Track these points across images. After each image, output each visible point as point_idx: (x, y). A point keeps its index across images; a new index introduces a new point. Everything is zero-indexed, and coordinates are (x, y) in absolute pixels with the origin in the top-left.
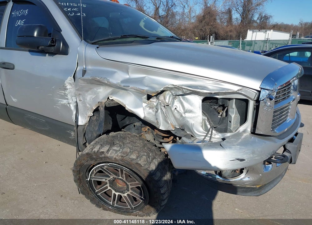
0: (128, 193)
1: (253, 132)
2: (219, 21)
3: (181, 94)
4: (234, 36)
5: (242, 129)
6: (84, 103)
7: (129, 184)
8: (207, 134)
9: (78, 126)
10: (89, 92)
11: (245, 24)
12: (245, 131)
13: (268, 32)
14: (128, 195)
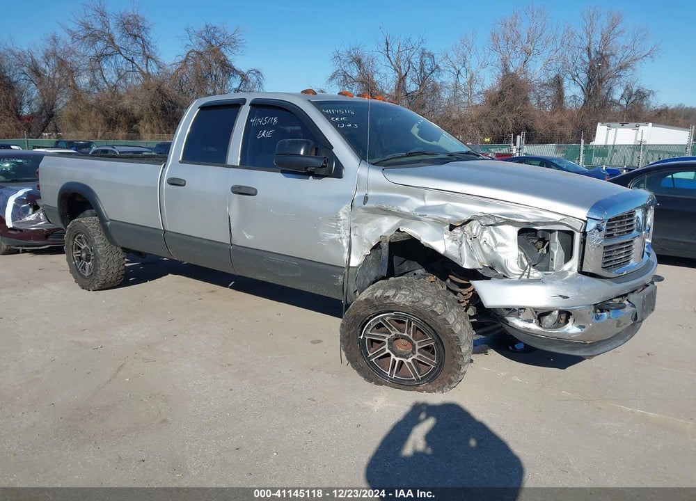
0: (414, 357)
1: (581, 272)
2: (534, 102)
3: (493, 223)
4: (569, 134)
5: (566, 267)
6: (360, 238)
7: (416, 343)
8: (524, 273)
9: (349, 267)
10: (369, 224)
11: (592, 107)
12: (570, 270)
13: (641, 128)
14: (413, 360)
